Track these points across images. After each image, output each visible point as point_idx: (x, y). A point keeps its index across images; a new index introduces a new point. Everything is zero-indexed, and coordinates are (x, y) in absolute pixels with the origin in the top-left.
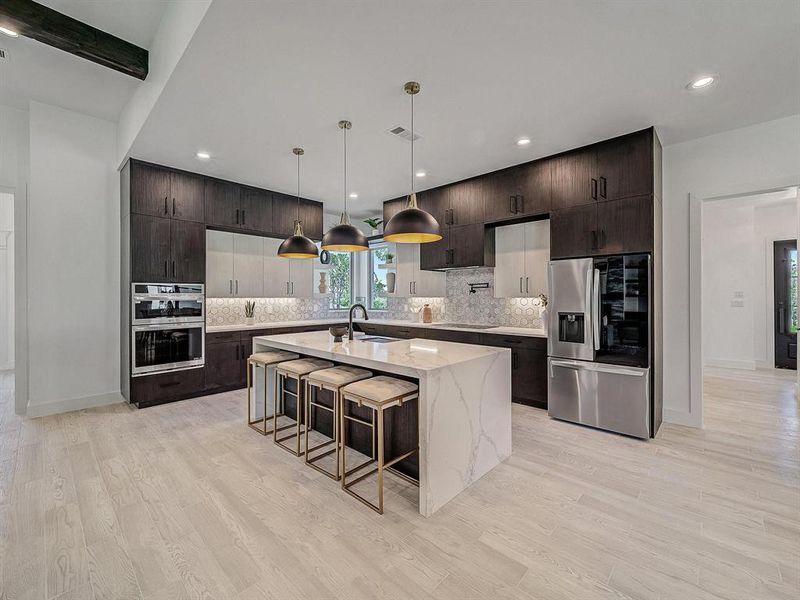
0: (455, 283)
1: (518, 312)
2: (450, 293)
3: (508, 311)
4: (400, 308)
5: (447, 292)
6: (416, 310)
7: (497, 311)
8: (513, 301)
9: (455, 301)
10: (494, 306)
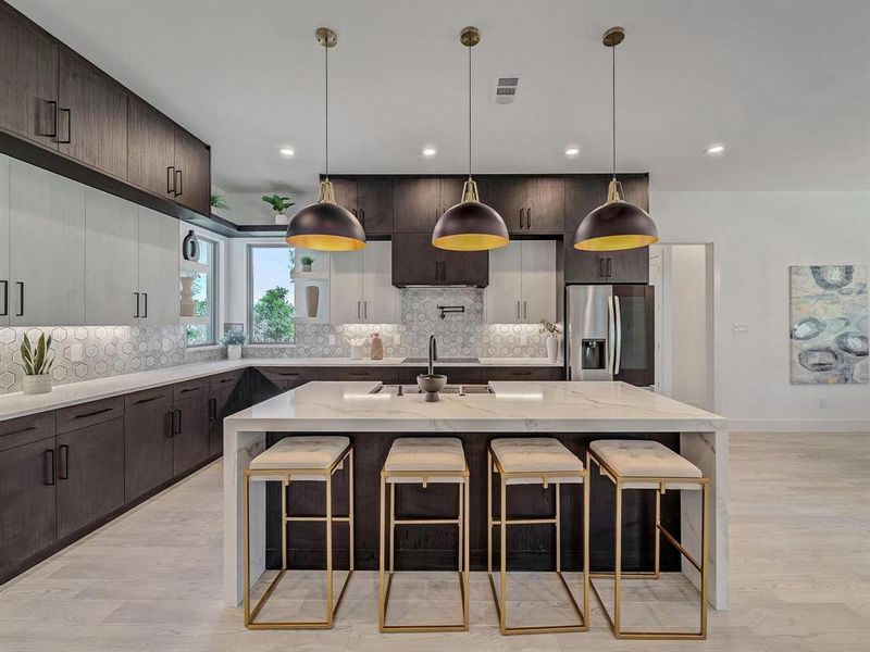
0: (416, 306)
1: (498, 340)
2: (409, 317)
3: (486, 340)
4: (320, 340)
5: (404, 317)
6: (360, 342)
7: (472, 340)
8: (492, 327)
9: (415, 328)
10: (469, 335)
